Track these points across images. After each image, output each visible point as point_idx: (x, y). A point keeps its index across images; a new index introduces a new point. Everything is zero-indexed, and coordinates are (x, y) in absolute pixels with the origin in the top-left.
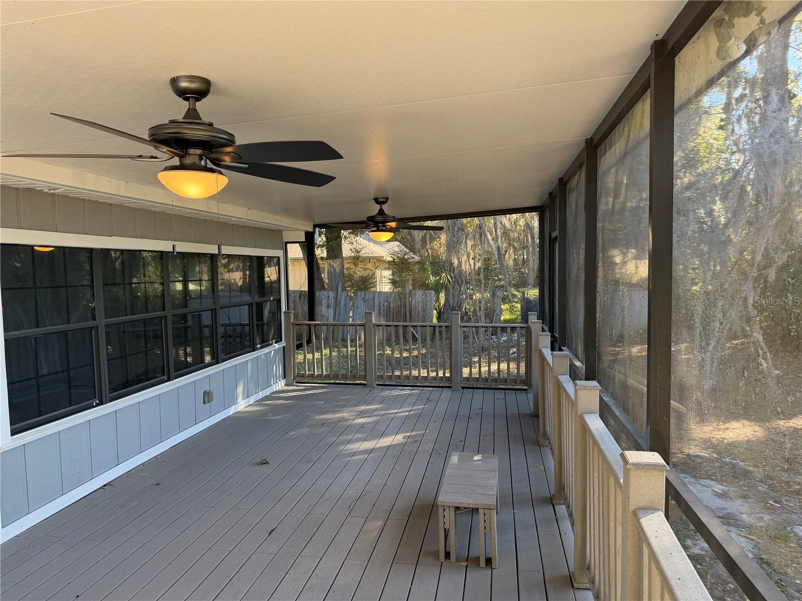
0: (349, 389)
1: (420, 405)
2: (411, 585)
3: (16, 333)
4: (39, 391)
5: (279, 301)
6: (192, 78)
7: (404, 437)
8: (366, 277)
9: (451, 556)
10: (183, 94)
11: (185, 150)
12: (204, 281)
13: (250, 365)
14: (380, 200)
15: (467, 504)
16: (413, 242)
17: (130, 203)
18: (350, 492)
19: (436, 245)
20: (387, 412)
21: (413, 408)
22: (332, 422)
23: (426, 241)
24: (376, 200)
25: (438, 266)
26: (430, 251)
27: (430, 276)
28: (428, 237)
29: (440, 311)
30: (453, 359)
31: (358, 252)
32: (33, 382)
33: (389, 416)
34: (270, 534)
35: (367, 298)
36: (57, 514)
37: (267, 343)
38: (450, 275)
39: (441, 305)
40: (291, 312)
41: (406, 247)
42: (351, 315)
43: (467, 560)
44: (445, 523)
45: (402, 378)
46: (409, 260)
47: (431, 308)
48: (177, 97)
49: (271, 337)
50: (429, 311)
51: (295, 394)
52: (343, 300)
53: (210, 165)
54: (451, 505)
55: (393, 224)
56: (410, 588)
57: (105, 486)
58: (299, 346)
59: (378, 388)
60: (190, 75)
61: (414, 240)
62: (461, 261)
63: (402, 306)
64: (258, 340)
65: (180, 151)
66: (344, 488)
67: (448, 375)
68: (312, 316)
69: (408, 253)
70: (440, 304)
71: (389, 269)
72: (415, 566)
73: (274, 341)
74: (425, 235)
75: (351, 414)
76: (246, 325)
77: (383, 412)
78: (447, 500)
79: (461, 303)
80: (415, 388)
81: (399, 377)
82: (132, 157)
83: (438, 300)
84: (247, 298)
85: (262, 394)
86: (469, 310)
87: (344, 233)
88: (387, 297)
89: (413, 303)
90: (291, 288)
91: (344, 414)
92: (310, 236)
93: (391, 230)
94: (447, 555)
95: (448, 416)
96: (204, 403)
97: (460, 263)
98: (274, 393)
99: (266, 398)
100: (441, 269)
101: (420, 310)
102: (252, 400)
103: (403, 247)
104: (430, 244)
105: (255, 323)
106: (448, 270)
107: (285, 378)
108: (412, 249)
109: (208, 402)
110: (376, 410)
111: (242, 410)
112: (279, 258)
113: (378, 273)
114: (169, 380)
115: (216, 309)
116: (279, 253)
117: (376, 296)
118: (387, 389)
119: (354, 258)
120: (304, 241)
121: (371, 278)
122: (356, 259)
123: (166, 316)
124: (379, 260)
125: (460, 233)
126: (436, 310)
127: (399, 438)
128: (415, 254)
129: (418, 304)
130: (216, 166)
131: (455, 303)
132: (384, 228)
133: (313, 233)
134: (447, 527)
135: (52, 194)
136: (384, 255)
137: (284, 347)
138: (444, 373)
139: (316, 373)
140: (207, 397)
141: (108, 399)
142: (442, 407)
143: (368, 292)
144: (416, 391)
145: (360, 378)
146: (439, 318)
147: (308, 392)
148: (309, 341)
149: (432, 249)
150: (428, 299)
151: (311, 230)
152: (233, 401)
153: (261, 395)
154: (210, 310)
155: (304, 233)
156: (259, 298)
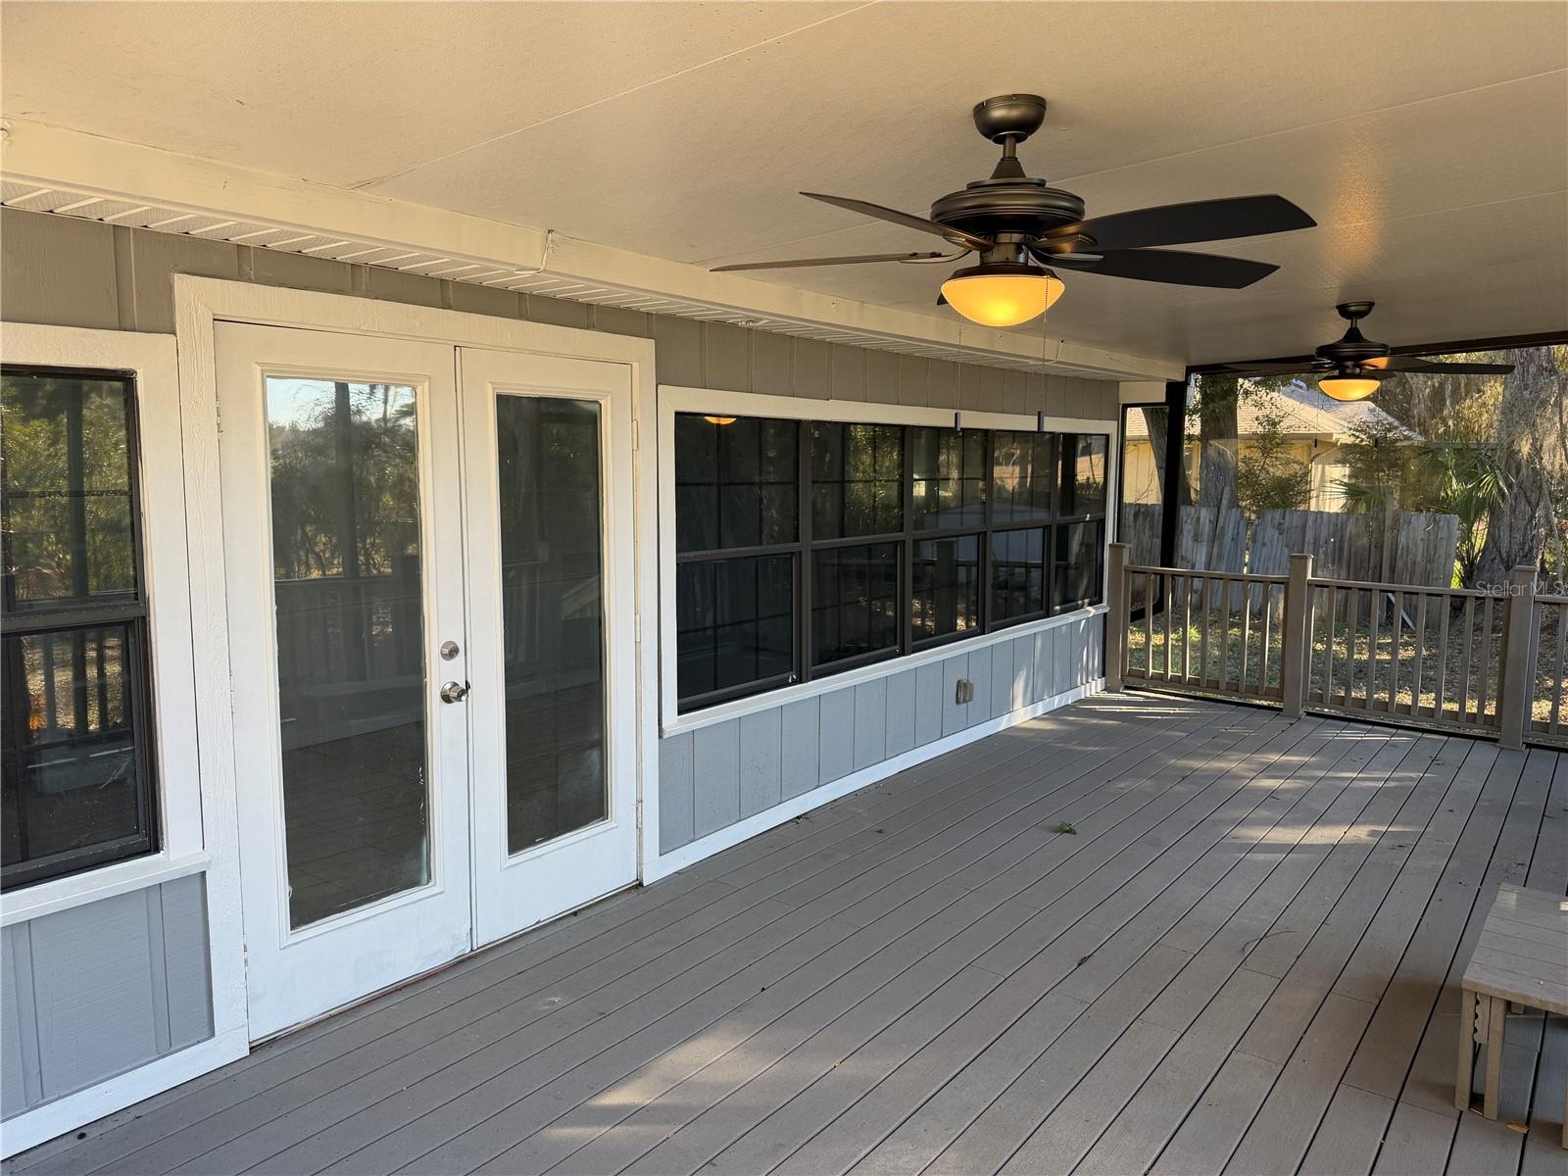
0: (1241, 714)
1: (1414, 771)
2: (1384, 1139)
3: (692, 554)
4: (716, 647)
5: (1102, 523)
6: (1013, 100)
7: (1372, 834)
8: (1288, 479)
9: (1485, 1103)
10: (993, 131)
11: (992, 238)
12: (951, 481)
13: (1039, 643)
14: (1353, 308)
15: (1541, 1001)
16: (1409, 404)
17: (865, 340)
18: (1244, 921)
19: (1470, 407)
20: (1330, 774)
21: (1395, 775)
22: (1205, 776)
23: (1444, 400)
24: (1344, 310)
25: (1472, 459)
26: (1450, 423)
27: (1451, 478)
28: (1449, 388)
29: (1472, 563)
30: (1507, 675)
31: (1274, 424)
32: (710, 632)
33: (1337, 783)
34: (1079, 965)
35: (1286, 525)
36: (731, 850)
37: (1074, 604)
38: (1506, 479)
39: (1476, 551)
40: (1124, 547)
41: (1388, 412)
42: (1247, 560)
43: (1528, 1124)
44: (1476, 1030)
45: (1370, 706)
46: (1399, 444)
47: (1448, 555)
48: (984, 138)
49: (1081, 593)
50: (1442, 560)
51: (1124, 709)
52: (1231, 526)
53: (1033, 262)
54: (1496, 994)
55: (1382, 362)
56: (1381, 1145)
57: (798, 818)
58: (1138, 616)
59: (1308, 721)
60: (1010, 92)
61: (1409, 398)
62: (1541, 446)
63: (1373, 548)
64: (1057, 597)
65: (985, 238)
66: (1231, 911)
67: (1490, 710)
68: (1168, 556)
69: (1396, 428)
70: (1473, 546)
71: (1343, 462)
72: (1394, 1102)
73: (1086, 601)
74: (1442, 385)
75: (1248, 766)
76: (1035, 566)
77: (1322, 774)
78: (1488, 984)
79: (1531, 549)
80: (1400, 731)
81: (1362, 703)
82: (901, 258)
83: (1467, 536)
84: (1041, 515)
85: (1060, 701)
86: (1555, 564)
87: (1246, 384)
88: (1337, 525)
89: (1402, 540)
90: (1128, 498)
91: (1231, 764)
92: (1176, 391)
93: (1374, 375)
94: (1476, 1100)
95: (1486, 804)
96: (958, 702)
97: (1537, 450)
98: (1081, 701)
99: (1065, 710)
100: (1483, 465)
101: (1419, 559)
102: (1040, 709)
103: (1384, 414)
104: (1452, 404)
105: (1053, 562)
106: (1503, 467)
107: (1104, 675)
108: (1404, 417)
109: (965, 701)
110: (1303, 766)
111: (1023, 726)
112: (1107, 437)
113: (1316, 470)
114: (902, 654)
115: (985, 532)
116: (1110, 427)
117: (1310, 523)
118: (1330, 725)
119: (1263, 437)
120: (1164, 400)
121: (1298, 483)
122: (1270, 440)
123: (904, 541)
124: (1318, 444)
125: (1542, 381)
126: (1462, 560)
127: (1361, 833)
128: (1411, 428)
129: (1416, 545)
130: (1044, 262)
131: (1516, 548)
132: (1358, 370)
133: (1186, 383)
134: (1480, 1038)
135: (749, 329)
136: (1332, 431)
137: (1105, 614)
138: (1481, 707)
139: (1170, 674)
140: (963, 692)
141: (810, 676)
142: (1470, 781)
143: (1291, 512)
144: (1403, 738)
145: (1268, 694)
146: (1467, 579)
147: (1151, 710)
148: (1159, 607)
149: (1458, 417)
150: (1443, 534)
151: (1180, 377)
152: (1006, 707)
153: (1057, 702)
154: (975, 534)
155: (1165, 384)
156: (1062, 515)
